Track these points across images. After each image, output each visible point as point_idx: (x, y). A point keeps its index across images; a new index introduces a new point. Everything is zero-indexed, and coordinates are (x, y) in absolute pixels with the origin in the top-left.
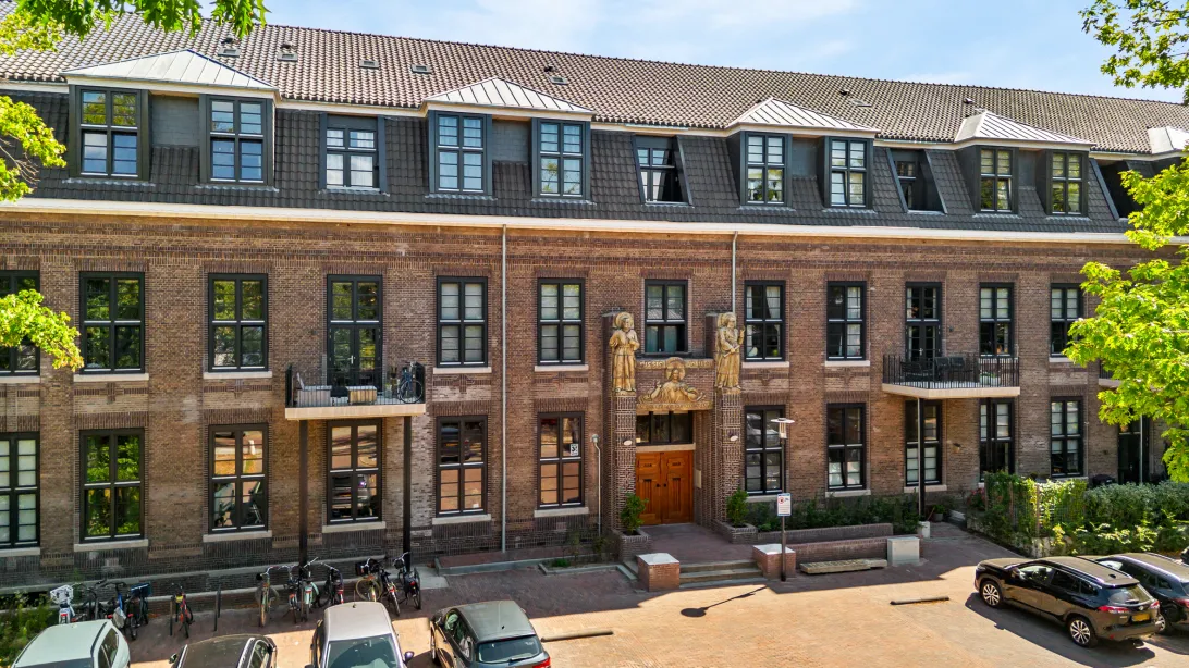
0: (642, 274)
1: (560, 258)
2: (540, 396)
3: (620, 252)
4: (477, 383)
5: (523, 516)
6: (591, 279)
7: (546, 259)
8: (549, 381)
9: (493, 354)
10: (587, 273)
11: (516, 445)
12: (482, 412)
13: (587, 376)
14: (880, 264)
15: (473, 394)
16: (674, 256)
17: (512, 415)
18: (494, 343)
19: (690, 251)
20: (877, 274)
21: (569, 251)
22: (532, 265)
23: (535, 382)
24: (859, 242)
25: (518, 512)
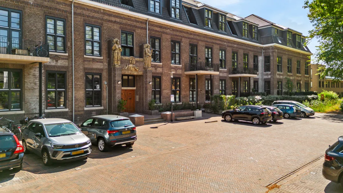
0: (120, 28)
1: (93, 17)
2: (86, 66)
3: (113, 19)
4: (62, 59)
5: (80, 109)
6: (103, 27)
7: (88, 16)
8: (89, 61)
9: (68, 49)
10: (102, 24)
11: (78, 83)
12: (65, 70)
13: (102, 61)
14: (184, 37)
15: (60, 63)
16: (129, 24)
17: (76, 72)
18: (69, 44)
19: (134, 23)
20: (183, 40)
21: (96, 15)
22: (83, 18)
23: (84, 61)
24: (179, 29)
25: (78, 108)
